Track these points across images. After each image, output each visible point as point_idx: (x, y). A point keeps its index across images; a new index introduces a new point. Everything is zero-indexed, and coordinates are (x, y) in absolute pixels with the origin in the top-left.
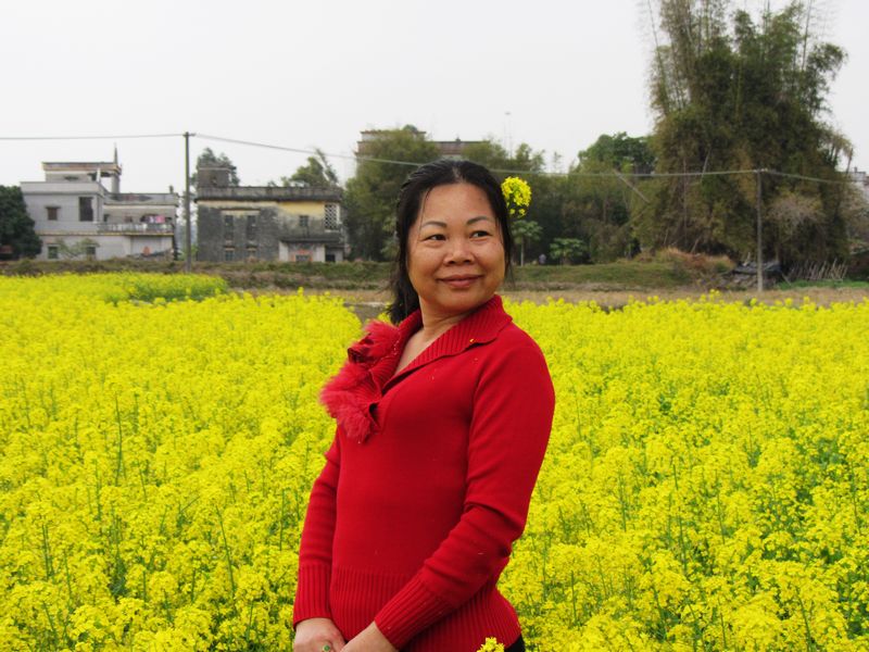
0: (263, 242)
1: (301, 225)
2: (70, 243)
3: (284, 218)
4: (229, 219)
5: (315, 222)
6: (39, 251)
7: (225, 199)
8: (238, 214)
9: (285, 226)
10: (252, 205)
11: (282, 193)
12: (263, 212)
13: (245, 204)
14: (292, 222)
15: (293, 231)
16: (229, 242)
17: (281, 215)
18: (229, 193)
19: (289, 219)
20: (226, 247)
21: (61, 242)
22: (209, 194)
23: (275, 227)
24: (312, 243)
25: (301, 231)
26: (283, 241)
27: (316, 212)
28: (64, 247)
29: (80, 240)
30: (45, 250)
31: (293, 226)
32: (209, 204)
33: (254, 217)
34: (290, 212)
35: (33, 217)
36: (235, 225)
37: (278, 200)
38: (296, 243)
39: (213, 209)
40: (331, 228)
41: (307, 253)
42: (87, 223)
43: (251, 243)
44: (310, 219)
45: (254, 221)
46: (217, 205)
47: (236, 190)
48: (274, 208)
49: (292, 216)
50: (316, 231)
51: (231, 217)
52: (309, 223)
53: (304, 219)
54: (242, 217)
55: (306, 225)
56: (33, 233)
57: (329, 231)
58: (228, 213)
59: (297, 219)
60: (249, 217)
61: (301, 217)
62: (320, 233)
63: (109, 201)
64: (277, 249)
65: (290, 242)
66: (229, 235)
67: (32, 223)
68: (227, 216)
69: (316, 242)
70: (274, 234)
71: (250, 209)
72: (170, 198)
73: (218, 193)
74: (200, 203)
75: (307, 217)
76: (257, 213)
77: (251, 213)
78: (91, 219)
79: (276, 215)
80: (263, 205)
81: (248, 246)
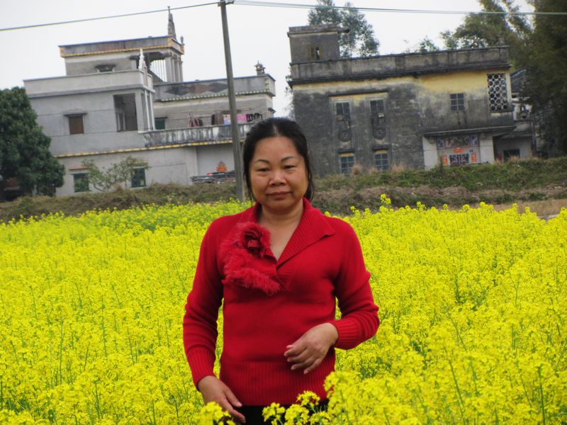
0: (397, 139)
1: (453, 109)
2: (104, 166)
3: (427, 100)
4: (342, 109)
5: (475, 103)
6: (60, 183)
7: (335, 79)
8: (356, 100)
9: (429, 111)
10: (375, 84)
11: (420, 63)
12: (394, 94)
13: (365, 85)
14: (439, 105)
15: (442, 119)
16: (345, 145)
17: (421, 96)
18: (339, 69)
19: (434, 100)
20: (341, 152)
21: (90, 167)
22: (309, 74)
23: (413, 114)
24: (472, 134)
25: (454, 118)
26: (428, 137)
27: (475, 87)
28: (96, 173)
29: (118, 160)
30: (69, 180)
31: (442, 112)
32: (310, 89)
33: (380, 102)
34: (435, 91)
35: (46, 132)
36: (353, 117)
37: (415, 74)
38: (448, 137)
39: (317, 95)
40: (499, 110)
41: (466, 151)
42: (129, 134)
43: (380, 142)
44: (467, 98)
45: (381, 109)
46: (322, 89)
47: (349, 63)
48: (411, 87)
49: (438, 96)
50: (477, 115)
51: (347, 105)
52: (466, 105)
53: (457, 100)
54: (362, 104)
55: (462, 108)
56: (48, 155)
57: (498, 114)
58: (341, 100)
59: (447, 100)
60: (373, 103)
61: (453, 96)
62: (484, 119)
63: (165, 96)
64: (421, 149)
65: (437, 137)
66: (345, 134)
67: (46, 142)
68: (339, 105)
69: (479, 134)
70: (412, 127)
71: (374, 91)
72: (257, 84)
73: (323, 72)
74: (297, 88)
75: (461, 95)
76: (385, 95)
77: (376, 97)
78: (135, 128)
79: (413, 97)
80: (393, 83)
81: (375, 148)
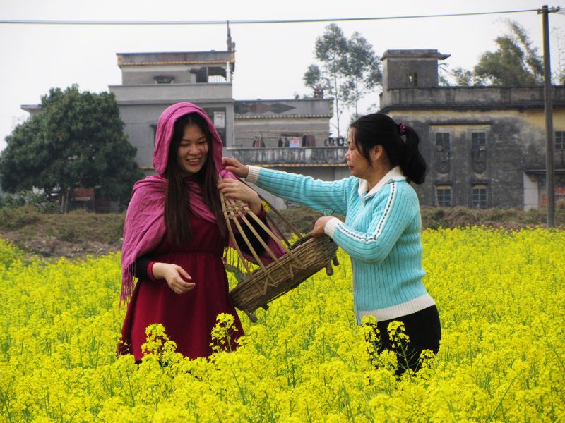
0: (498, 174)
3: (531, 136)
4: (443, 139)
7: (437, 107)
8: (458, 131)
9: (532, 148)
10: (478, 116)
11: (527, 96)
12: (497, 127)
13: (468, 116)
14: (544, 142)
15: (544, 157)
16: (442, 176)
17: (526, 131)
18: (442, 97)
19: (538, 137)
20: (438, 184)
22: (410, 100)
23: (516, 150)
25: (558, 157)
26: (529, 174)
32: (410, 116)
33: (482, 135)
34: (539, 127)
35: (132, 142)
36: (453, 149)
37: (521, 108)
39: (417, 123)
43: (479, 176)
45: (482, 142)
46: (422, 117)
47: (452, 92)
48: (515, 121)
49: (543, 133)
51: (447, 135)
53: (562, 138)
54: (463, 135)
58: (441, 130)
60: (475, 135)
64: (521, 186)
65: (539, 175)
66: (443, 165)
67: (132, 152)
68: (439, 135)
70: (515, 162)
71: (476, 123)
73: (425, 99)
76: (487, 128)
77: (478, 129)
79: (517, 131)
80: (496, 116)
81: (474, 183)
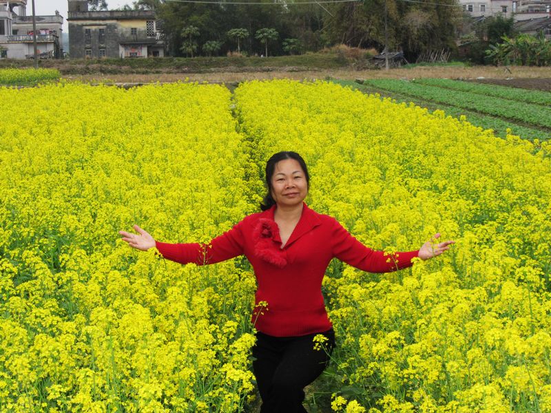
0: (109, 45)
1: (132, 34)
3: (122, 30)
4: (88, 31)
5: (141, 32)
7: (85, 19)
8: (93, 28)
9: (122, 35)
10: (101, 22)
11: (120, 15)
12: (109, 26)
13: (97, 22)
14: (126, 32)
15: (127, 38)
16: (88, 45)
17: (119, 28)
18: (87, 15)
19: (124, 30)
20: (86, 48)
22: (75, 16)
23: (116, 35)
24: (139, 45)
25: (132, 38)
26: (121, 45)
27: (141, 26)
31: (127, 35)
32: (75, 23)
33: (103, 29)
34: (125, 27)
36: (92, 35)
37: (117, 19)
38: (129, 45)
39: (78, 25)
40: (150, 35)
41: (136, 51)
42: (1, 36)
43: (102, 45)
44: (138, 30)
45: (103, 32)
46: (80, 23)
47: (91, 13)
48: (116, 24)
49: (126, 29)
50: (142, 37)
51: (89, 30)
52: (137, 33)
53: (134, 30)
54: (96, 30)
55: (135, 34)
57: (150, 37)
58: (87, 28)
59: (130, 30)
60: (100, 30)
61: (132, 29)
62: (144, 38)
63: (18, 21)
64: (118, 49)
65: (125, 45)
66: (88, 41)
68: (86, 30)
69: (141, 44)
70: (116, 40)
71: (100, 25)
72: (55, 19)
73: (80, 16)
74: (71, 22)
75: (135, 29)
76: (105, 27)
77: (101, 27)
78: (4, 34)
79: (116, 28)
80: (108, 22)
81: (100, 48)
